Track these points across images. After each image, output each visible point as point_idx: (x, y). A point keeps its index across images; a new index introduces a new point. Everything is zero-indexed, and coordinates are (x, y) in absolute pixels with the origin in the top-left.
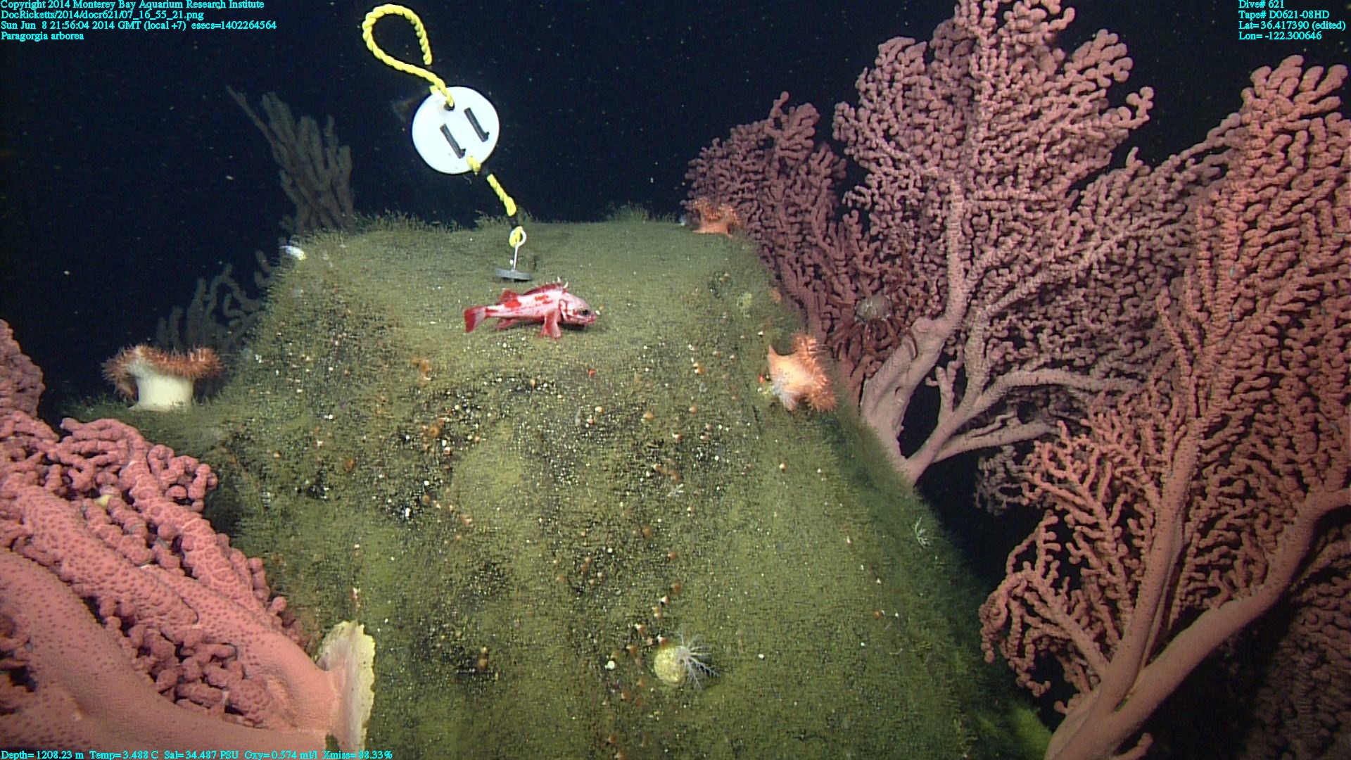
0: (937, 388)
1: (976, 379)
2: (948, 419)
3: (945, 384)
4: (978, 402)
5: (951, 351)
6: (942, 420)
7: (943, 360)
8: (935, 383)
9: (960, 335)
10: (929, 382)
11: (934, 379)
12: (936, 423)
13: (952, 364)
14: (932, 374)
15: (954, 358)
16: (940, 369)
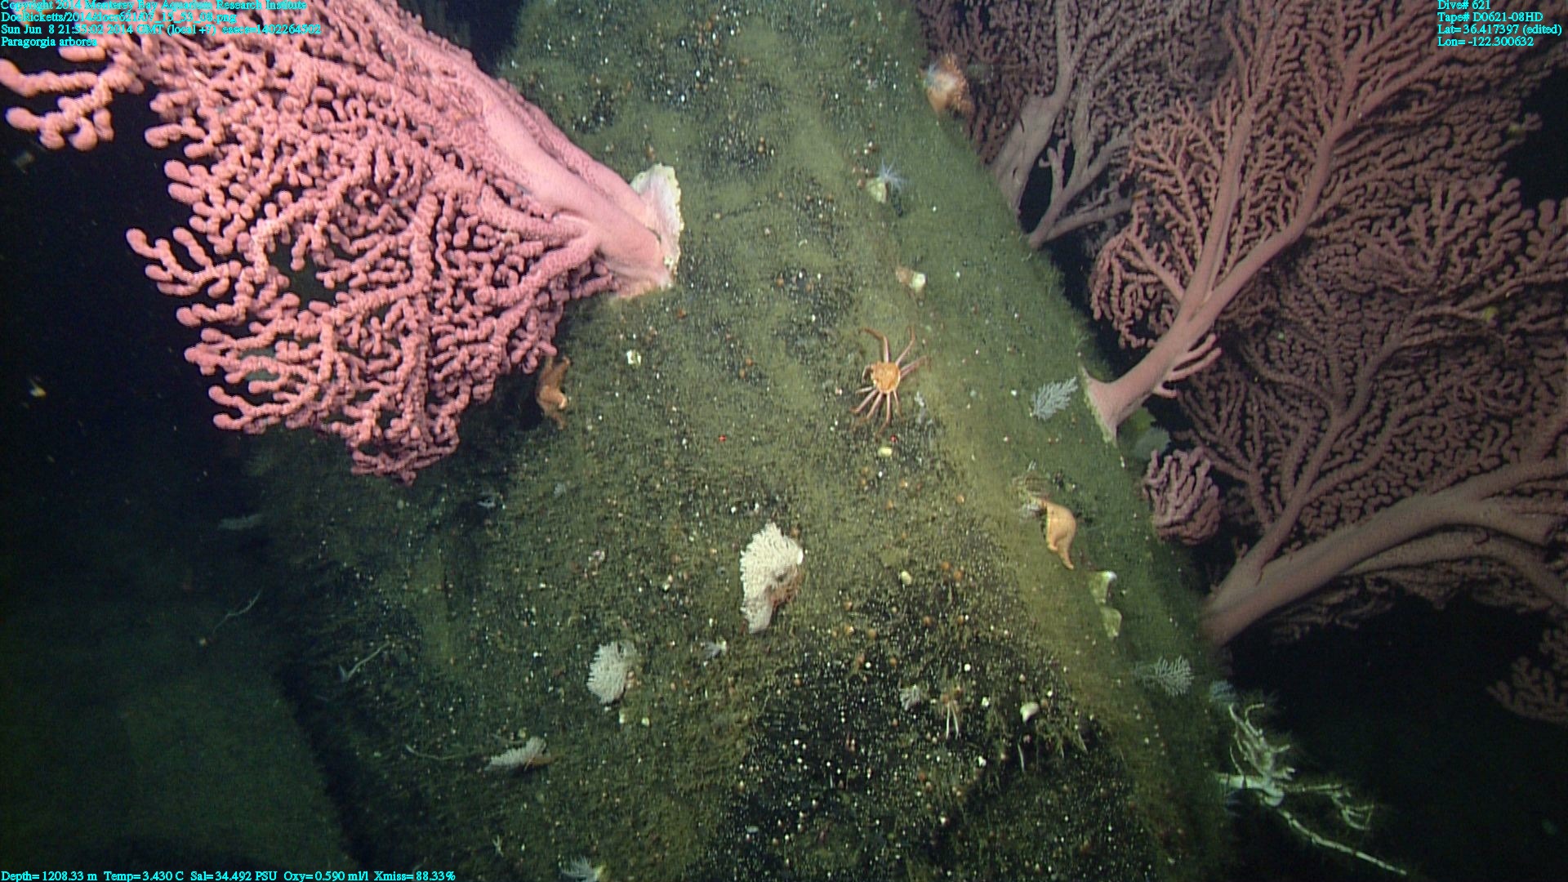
0: (1050, 168)
1: (1083, 151)
2: (1059, 196)
3: (1056, 163)
4: (1083, 175)
5: (1059, 131)
6: (1054, 196)
7: (1053, 141)
8: (1046, 165)
9: (1066, 113)
10: (1042, 163)
11: (1046, 160)
12: (1048, 202)
13: (1061, 142)
14: (1043, 155)
15: (1064, 137)
16: (1050, 151)
